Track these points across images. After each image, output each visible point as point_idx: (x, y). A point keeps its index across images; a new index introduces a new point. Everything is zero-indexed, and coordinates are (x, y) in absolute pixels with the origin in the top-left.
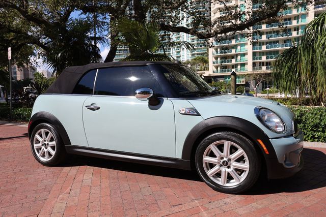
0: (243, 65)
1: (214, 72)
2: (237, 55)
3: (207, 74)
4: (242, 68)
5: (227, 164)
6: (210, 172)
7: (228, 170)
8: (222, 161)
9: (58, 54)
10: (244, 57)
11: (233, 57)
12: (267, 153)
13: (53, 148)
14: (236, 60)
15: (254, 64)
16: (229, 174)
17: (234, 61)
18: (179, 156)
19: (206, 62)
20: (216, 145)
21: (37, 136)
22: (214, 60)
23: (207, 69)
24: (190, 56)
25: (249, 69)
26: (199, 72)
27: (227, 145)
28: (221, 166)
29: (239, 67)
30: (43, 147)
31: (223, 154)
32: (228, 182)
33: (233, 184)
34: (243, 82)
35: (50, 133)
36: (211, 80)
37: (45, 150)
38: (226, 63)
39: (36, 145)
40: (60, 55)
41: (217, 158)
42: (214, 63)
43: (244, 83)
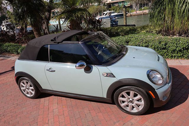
5: (132, 102)
6: (122, 105)
7: (132, 104)
8: (129, 100)
9: (19, 10)
12: (154, 97)
13: (32, 90)
16: (133, 106)
18: (105, 96)
20: (125, 92)
21: (22, 84)
27: (132, 93)
28: (128, 102)
30: (27, 90)
31: (129, 97)
32: (132, 110)
33: (135, 110)
35: (29, 83)
37: (29, 91)
39: (22, 88)
40: (20, 10)
41: (126, 99)
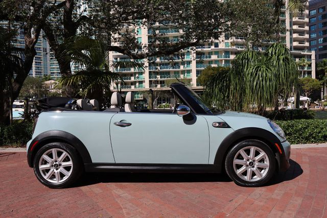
0: (141, 82)
2: (135, 73)
4: (140, 85)
10: (141, 76)
14: (135, 78)
15: (150, 82)
17: (133, 79)
25: (146, 86)
29: (137, 84)
34: (141, 97)
43: (142, 99)
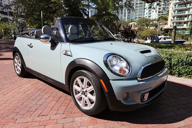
1: (171, 26)
3: (166, 27)
5: (85, 94)
6: (76, 96)
7: (85, 98)
8: (82, 91)
11: (186, 16)
12: (107, 91)
19: (167, 20)
20: (80, 79)
22: (172, 18)
23: (166, 24)
24: (157, 16)
26: (161, 26)
28: (82, 94)
31: (83, 85)
36: (169, 31)
38: (180, 21)
41: (80, 88)
42: (171, 20)
